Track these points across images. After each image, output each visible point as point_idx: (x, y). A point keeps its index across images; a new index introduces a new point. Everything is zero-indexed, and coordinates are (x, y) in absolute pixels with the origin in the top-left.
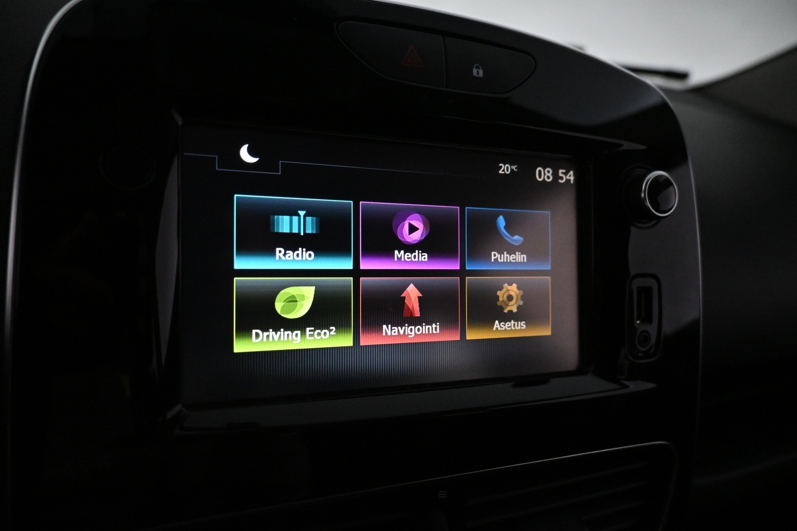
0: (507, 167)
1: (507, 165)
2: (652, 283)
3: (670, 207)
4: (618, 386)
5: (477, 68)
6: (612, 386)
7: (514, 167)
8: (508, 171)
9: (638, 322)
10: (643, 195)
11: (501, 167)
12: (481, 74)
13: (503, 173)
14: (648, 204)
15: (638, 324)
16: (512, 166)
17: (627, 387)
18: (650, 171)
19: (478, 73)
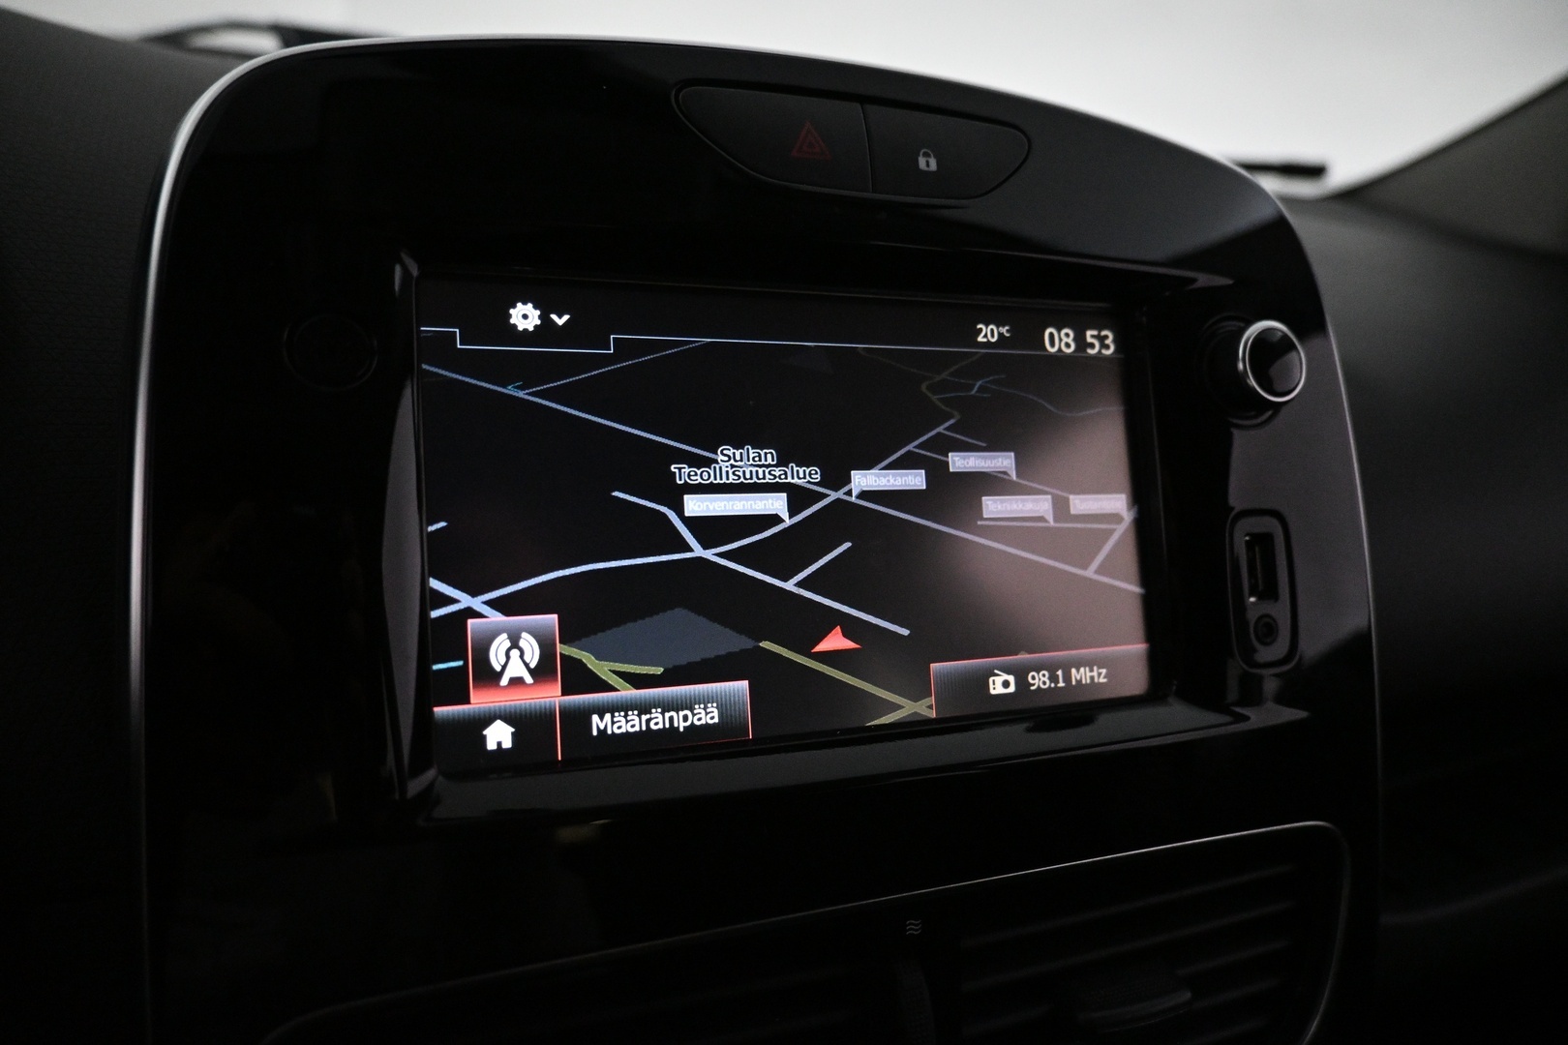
0: (992, 331)
1: (991, 327)
2: (1272, 525)
3: (1293, 386)
4: (1228, 719)
5: (926, 155)
6: (1212, 718)
7: (1004, 330)
8: (993, 336)
9: (1252, 599)
10: (1241, 366)
11: (981, 330)
12: (933, 166)
13: (985, 340)
14: (1253, 382)
15: (1252, 603)
16: (1001, 328)
17: (1247, 718)
18: (1249, 323)
19: (928, 165)
